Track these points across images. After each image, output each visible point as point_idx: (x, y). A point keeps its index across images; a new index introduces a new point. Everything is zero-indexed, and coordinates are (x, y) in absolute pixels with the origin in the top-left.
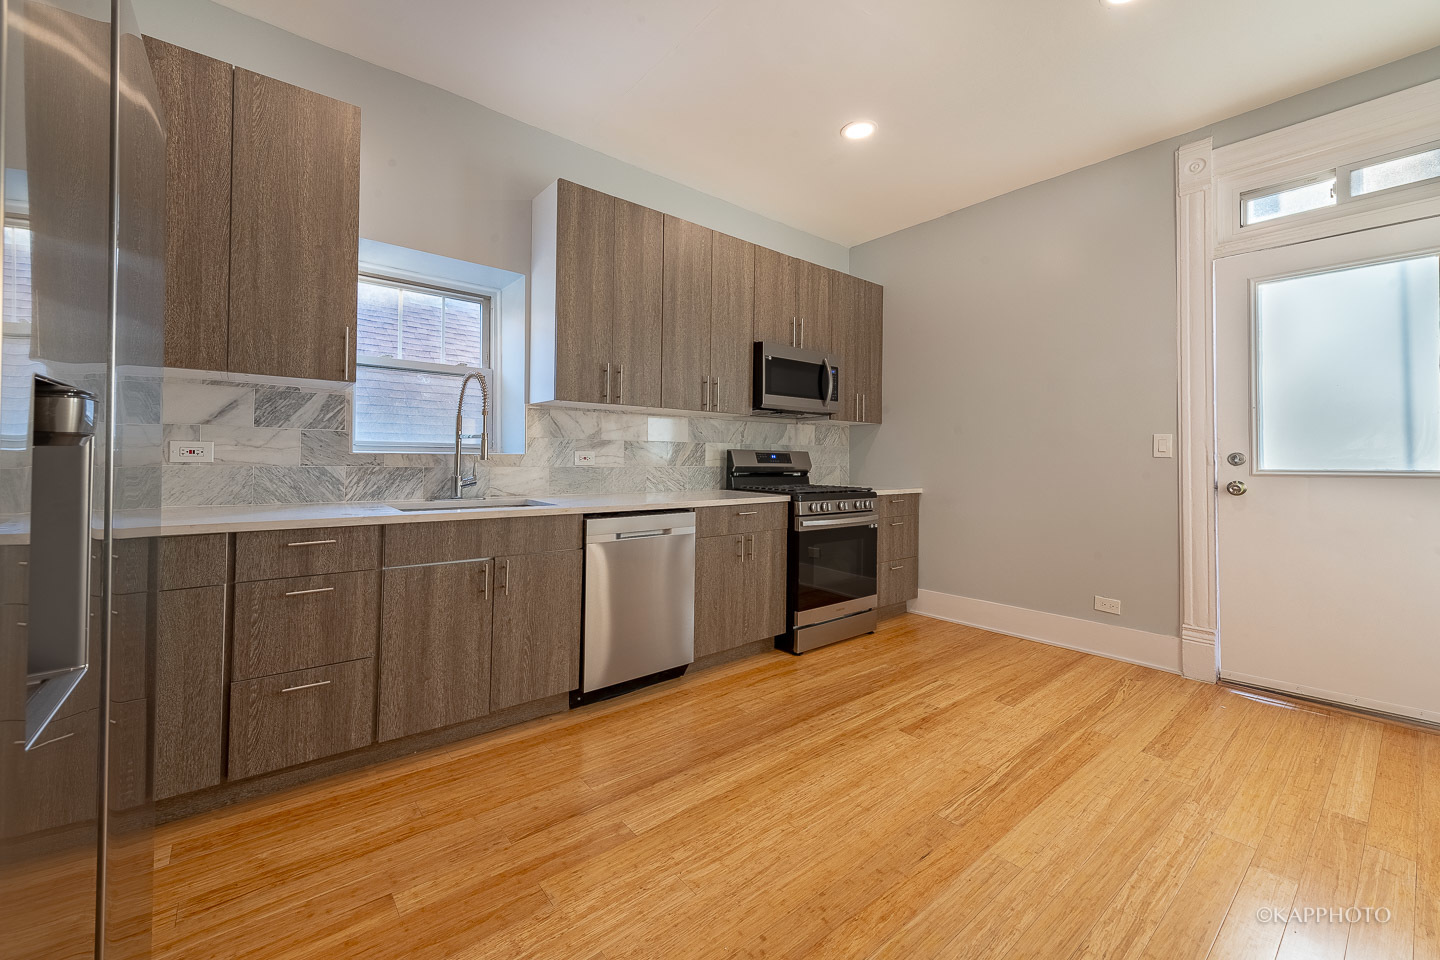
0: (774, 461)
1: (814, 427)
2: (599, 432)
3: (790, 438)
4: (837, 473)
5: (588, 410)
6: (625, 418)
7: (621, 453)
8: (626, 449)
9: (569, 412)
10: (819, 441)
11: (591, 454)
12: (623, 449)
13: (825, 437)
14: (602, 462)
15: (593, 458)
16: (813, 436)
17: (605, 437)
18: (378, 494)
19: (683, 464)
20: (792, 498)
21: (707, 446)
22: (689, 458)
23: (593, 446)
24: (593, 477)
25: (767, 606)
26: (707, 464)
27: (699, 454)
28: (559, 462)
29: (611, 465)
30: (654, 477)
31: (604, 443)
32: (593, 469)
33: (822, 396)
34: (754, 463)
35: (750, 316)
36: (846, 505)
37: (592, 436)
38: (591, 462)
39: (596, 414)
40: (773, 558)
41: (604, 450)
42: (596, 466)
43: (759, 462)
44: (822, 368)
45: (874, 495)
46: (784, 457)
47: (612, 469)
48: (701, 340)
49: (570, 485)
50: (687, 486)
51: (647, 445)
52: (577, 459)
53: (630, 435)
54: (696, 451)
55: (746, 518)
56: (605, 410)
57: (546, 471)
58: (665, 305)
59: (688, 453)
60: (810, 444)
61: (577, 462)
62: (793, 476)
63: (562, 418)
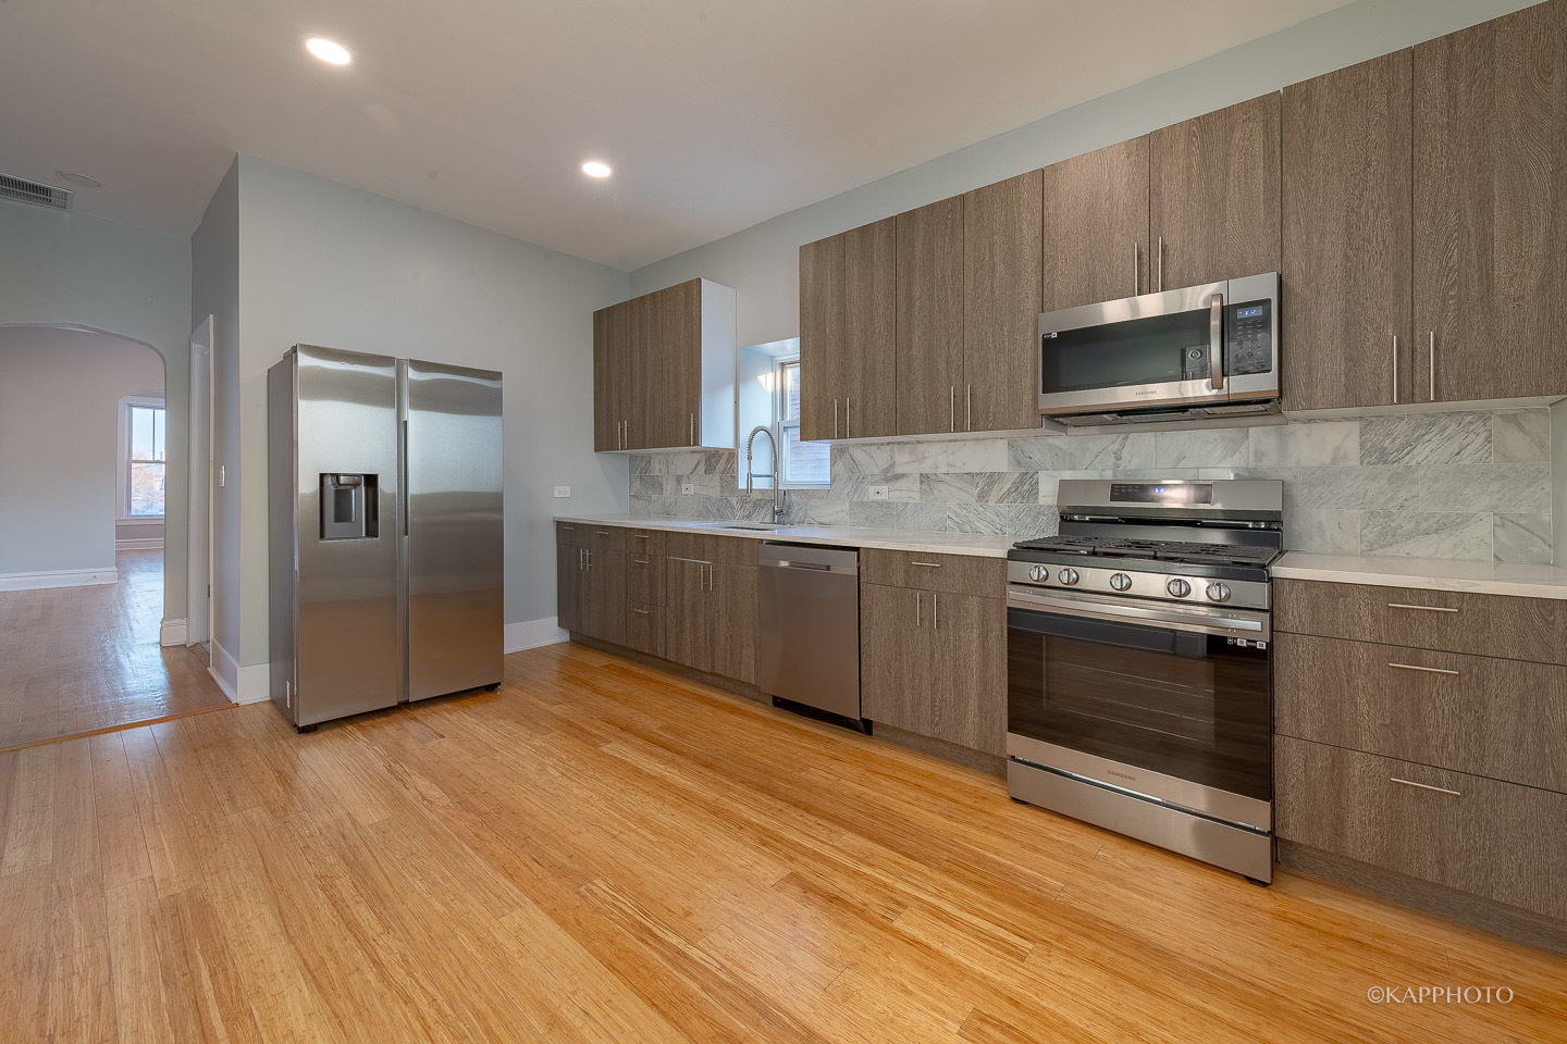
1: (1355, 427)
2: (893, 465)
5: (882, 444)
6: (920, 449)
7: (917, 486)
8: (922, 482)
9: (865, 448)
10: (1375, 455)
11: (884, 488)
12: (918, 483)
13: (1410, 445)
14: (896, 497)
15: (886, 492)
16: (1352, 445)
17: (899, 470)
18: (749, 517)
19: (1000, 500)
21: (1042, 476)
22: (1009, 492)
23: (887, 481)
24: (887, 513)
26: (1041, 501)
27: (1027, 487)
28: (856, 496)
29: (905, 501)
30: (957, 516)
31: (897, 478)
32: (888, 504)
34: (1104, 501)
37: (886, 470)
38: (884, 497)
39: (889, 448)
41: (899, 484)
42: (890, 500)
47: (907, 504)
49: (867, 519)
51: (947, 477)
52: (871, 493)
53: (926, 468)
54: (1022, 483)
55: (931, 571)
56: (899, 443)
57: (847, 505)
58: (899, 319)
59: (1009, 486)
60: (1334, 461)
61: (872, 497)
62: (1246, 527)
63: (859, 454)
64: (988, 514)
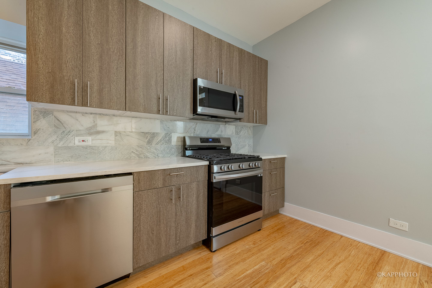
0: (210, 142)
1: (234, 127)
2: (95, 126)
3: (222, 131)
4: (247, 147)
6: (115, 119)
7: (113, 137)
8: (116, 136)
9: (70, 114)
10: (237, 133)
11: (89, 138)
12: (114, 136)
14: (97, 143)
15: (90, 141)
16: (234, 130)
17: (99, 129)
20: (210, 163)
21: (173, 135)
22: (161, 140)
23: (90, 134)
24: (90, 152)
25: (193, 226)
26: (173, 143)
27: (167, 139)
28: (61, 143)
29: (105, 145)
30: (137, 151)
31: (99, 133)
32: (91, 147)
33: (235, 110)
34: (199, 143)
35: (191, 64)
36: (244, 165)
37: (91, 128)
38: (89, 143)
39: (92, 116)
40: (198, 197)
41: (100, 136)
42: (93, 145)
43: (201, 142)
44: (235, 95)
45: (261, 159)
46: (217, 140)
47: (106, 147)
48: (156, 74)
49: (72, 157)
50: (160, 155)
51: (132, 134)
52: (77, 141)
53: (119, 128)
54: (166, 137)
55: (177, 176)
56: (100, 114)
57: (51, 149)
58: (128, 51)
59: (161, 138)
60: (232, 134)
61: (77, 143)
62: (222, 149)
63: (63, 117)
64: (152, 149)
